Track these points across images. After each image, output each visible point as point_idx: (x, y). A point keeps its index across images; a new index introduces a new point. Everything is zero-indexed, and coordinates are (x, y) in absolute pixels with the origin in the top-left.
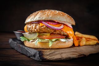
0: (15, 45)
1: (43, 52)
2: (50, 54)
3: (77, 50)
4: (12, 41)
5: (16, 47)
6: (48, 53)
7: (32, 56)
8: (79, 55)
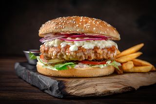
0: (23, 72)
1: (65, 82)
2: (77, 86)
3: (121, 80)
4: (18, 66)
5: (24, 76)
6: (74, 85)
7: (47, 89)
8: (124, 89)
